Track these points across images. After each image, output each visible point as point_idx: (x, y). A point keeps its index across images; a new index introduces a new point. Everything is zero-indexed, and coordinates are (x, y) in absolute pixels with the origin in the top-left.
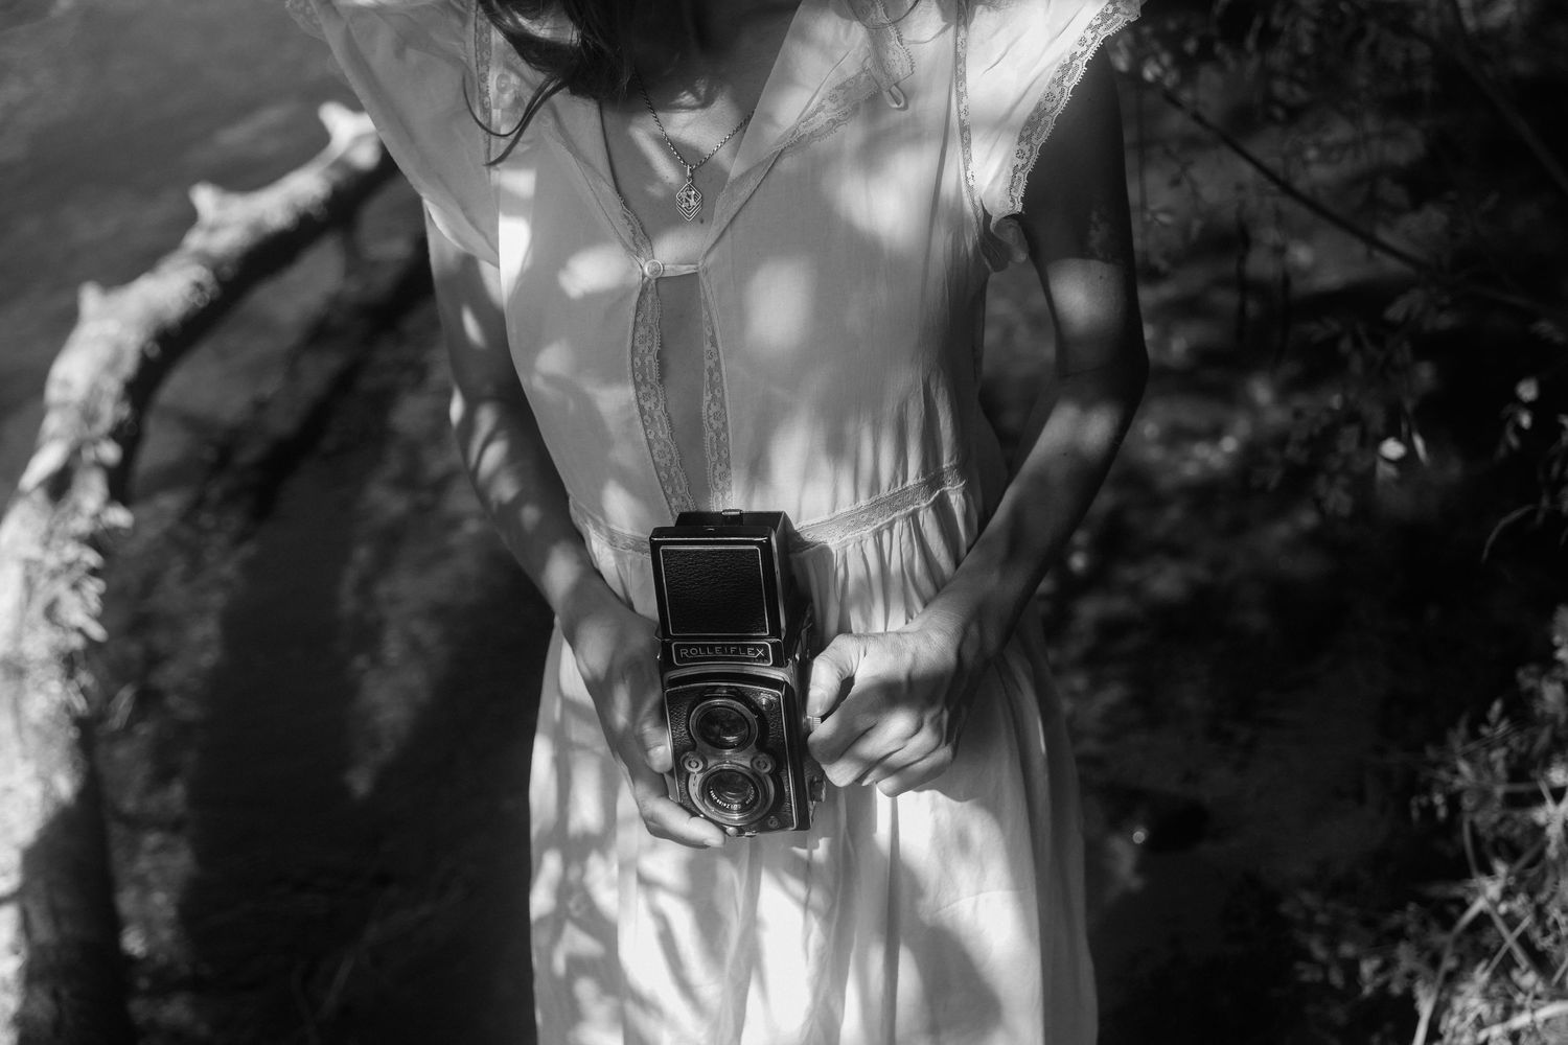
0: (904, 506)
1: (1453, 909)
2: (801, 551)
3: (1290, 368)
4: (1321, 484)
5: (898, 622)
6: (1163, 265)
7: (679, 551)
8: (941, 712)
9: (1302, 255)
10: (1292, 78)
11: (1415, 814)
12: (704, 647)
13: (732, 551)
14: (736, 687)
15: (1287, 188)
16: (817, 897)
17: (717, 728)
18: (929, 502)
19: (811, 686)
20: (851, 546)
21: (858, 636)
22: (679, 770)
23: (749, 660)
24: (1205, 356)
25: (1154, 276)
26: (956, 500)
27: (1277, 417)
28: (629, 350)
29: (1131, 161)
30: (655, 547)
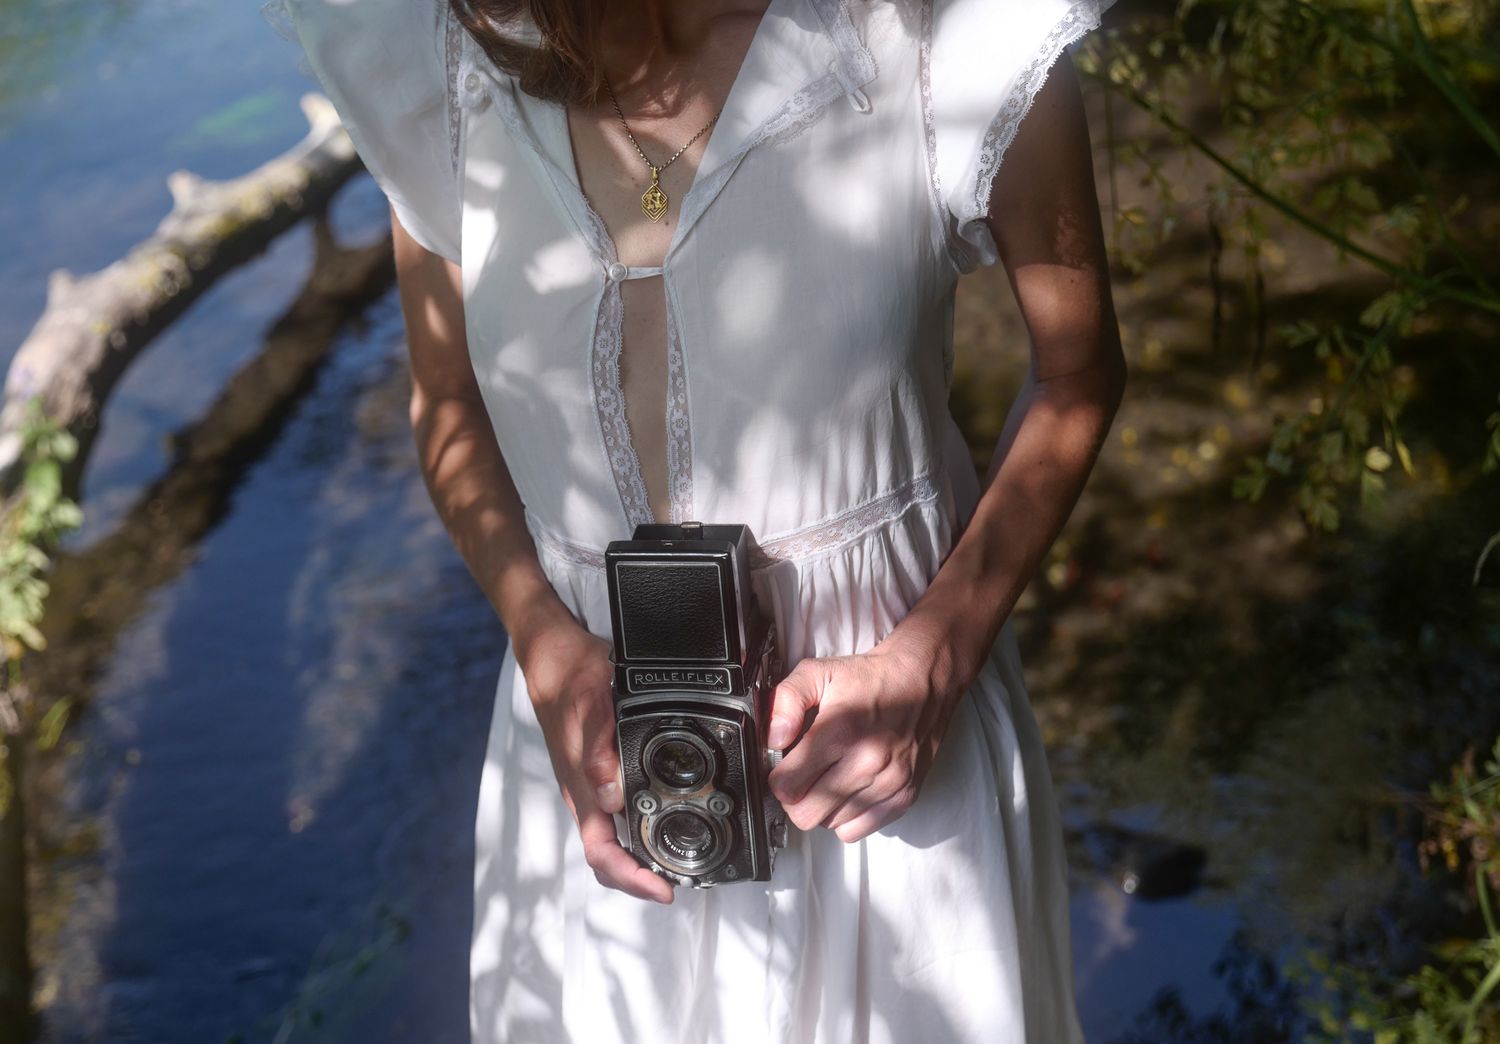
0: (874, 520)
1: (1471, 974)
2: (764, 567)
3: (1270, 371)
4: (1305, 496)
5: (866, 643)
6: (1137, 266)
7: (636, 568)
8: (911, 745)
9: (1274, 255)
10: (1257, 81)
11: (1424, 862)
12: (660, 673)
13: (690, 568)
14: (692, 718)
15: (1257, 190)
16: (781, 952)
17: (672, 764)
18: (900, 515)
19: (774, 716)
20: (818, 562)
21: (824, 661)
22: (630, 810)
23: (706, 687)
24: (1182, 359)
25: (1127, 276)
26: (928, 515)
27: (1255, 423)
28: (589, 354)
29: (1099, 160)
30: (610, 563)
